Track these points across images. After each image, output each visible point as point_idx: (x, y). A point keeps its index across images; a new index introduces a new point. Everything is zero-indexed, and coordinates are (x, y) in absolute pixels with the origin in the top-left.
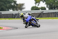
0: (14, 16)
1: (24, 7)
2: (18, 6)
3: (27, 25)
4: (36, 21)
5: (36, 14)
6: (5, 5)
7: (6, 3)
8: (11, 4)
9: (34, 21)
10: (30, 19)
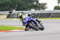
1: (46, 6)
2: (41, 5)
3: (27, 28)
4: (36, 23)
5: (59, 14)
6: (27, 4)
7: (28, 2)
8: (33, 3)
9: (33, 23)
10: (28, 21)
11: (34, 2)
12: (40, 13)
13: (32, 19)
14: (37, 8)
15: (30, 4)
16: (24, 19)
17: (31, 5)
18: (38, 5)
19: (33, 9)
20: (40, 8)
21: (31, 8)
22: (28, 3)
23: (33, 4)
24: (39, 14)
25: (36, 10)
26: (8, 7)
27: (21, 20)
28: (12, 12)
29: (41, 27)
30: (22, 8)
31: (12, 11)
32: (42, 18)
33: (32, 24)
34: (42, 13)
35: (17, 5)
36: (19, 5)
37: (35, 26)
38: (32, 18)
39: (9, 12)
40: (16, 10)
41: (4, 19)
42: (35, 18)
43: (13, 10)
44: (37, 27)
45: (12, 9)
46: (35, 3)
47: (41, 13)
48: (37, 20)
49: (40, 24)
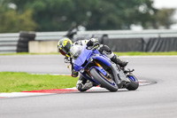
0: (145, 46)
2: (160, 15)
3: (84, 83)
4: (110, 70)
6: (119, 12)
7: (122, 5)
8: (136, 7)
9: (100, 68)
10: (86, 61)
11: (139, 4)
12: (156, 36)
13: (98, 55)
14: (148, 24)
15: (127, 12)
16: (76, 57)
17: (131, 13)
18: (151, 12)
19: (136, 24)
20: (158, 24)
21: (132, 23)
22: (121, 8)
23: (137, 11)
24: (155, 39)
25: (145, 27)
26: (64, 18)
27: (67, 58)
28: (75, 33)
29: (128, 80)
30: (103, 22)
31: (74, 31)
32: (163, 51)
33: (98, 71)
34: (163, 39)
35: (89, 14)
36: (95, 12)
37: (109, 77)
38: (101, 52)
39: (65, 33)
40: (88, 28)
41: (52, 53)
42: (110, 52)
43: (76, 27)
44: (114, 80)
45: (74, 24)
46: (142, 9)
47: (160, 38)
48: (114, 60)
49: (125, 72)
